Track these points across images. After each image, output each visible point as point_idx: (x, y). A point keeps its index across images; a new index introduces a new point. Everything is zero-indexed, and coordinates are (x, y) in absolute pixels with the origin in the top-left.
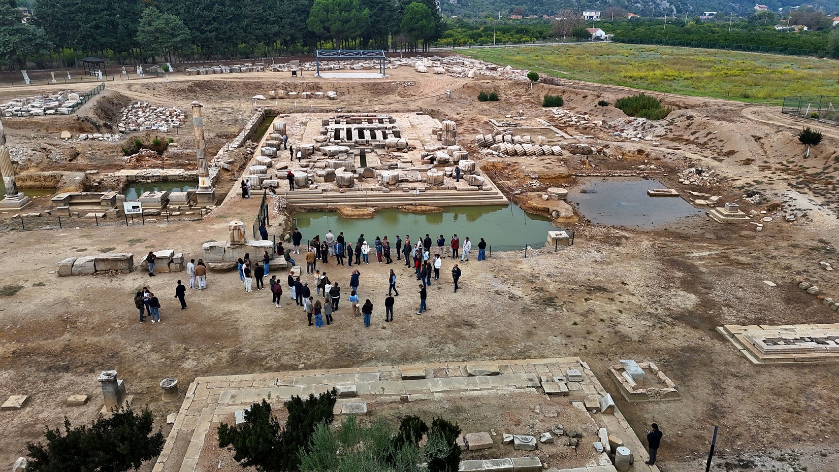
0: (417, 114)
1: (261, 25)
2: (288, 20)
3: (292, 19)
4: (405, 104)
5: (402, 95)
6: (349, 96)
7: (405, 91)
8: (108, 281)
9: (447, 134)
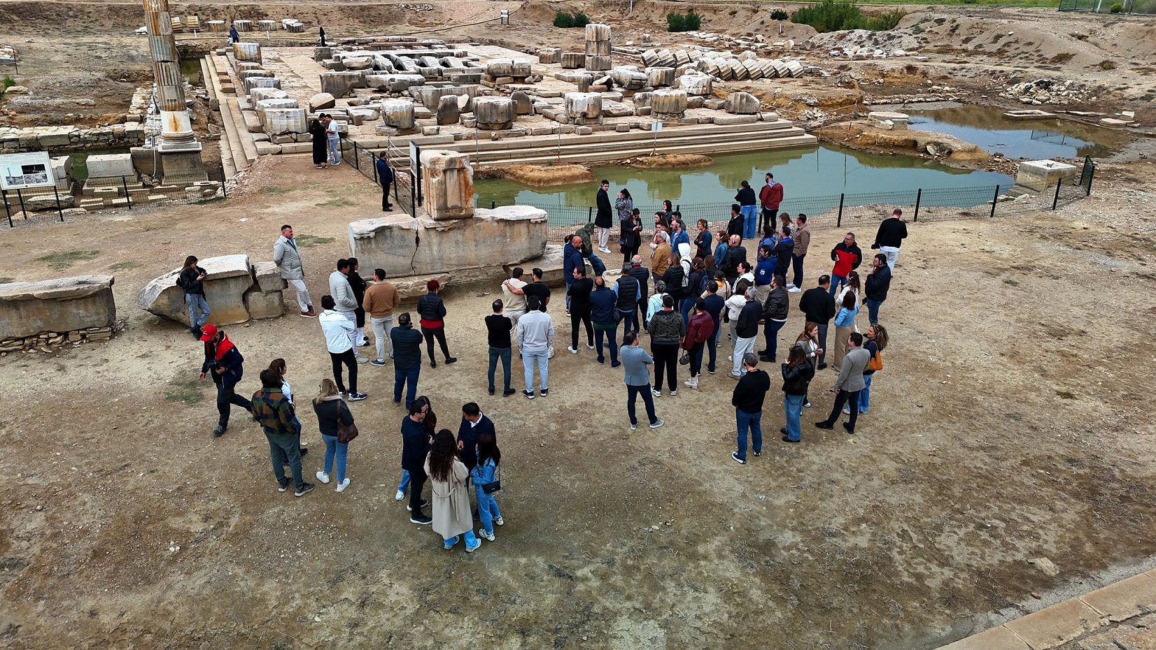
7: (420, 19)
8: (49, 370)
9: (598, 48)
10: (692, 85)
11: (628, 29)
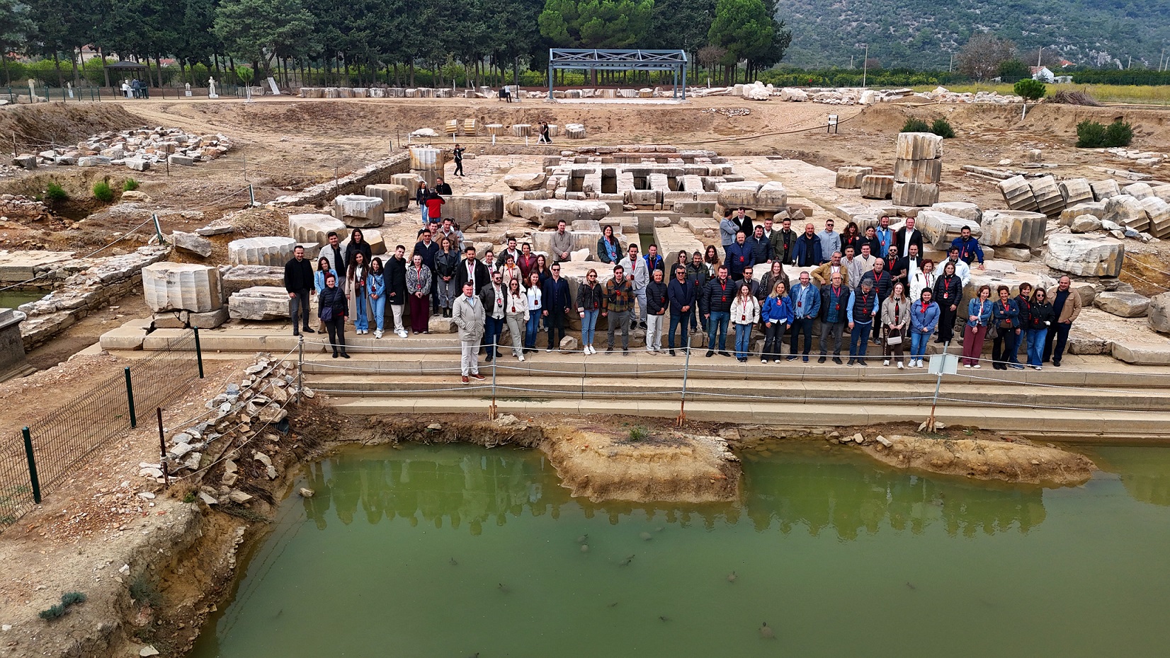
0: (770, 159)
1: (455, 23)
2: (505, 15)
3: (512, 13)
4: (736, 142)
5: (722, 131)
6: (609, 134)
7: (730, 126)
9: (915, 170)
10: (1075, 256)
11: (1011, 142)
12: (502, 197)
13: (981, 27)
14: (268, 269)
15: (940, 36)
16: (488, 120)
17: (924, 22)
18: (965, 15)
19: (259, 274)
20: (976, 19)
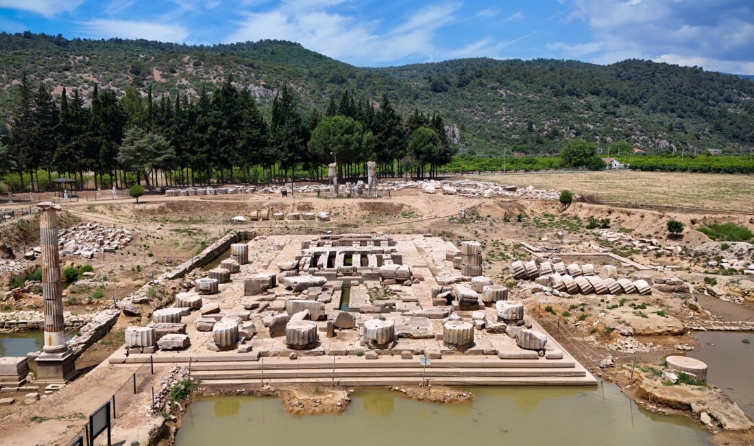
0: (425, 236)
4: (410, 225)
6: (343, 217)
9: (469, 259)
10: (504, 311)
12: (275, 276)
13: (588, 125)
14: (171, 324)
15: (564, 130)
16: (275, 210)
17: (553, 122)
18: (579, 118)
19: (168, 328)
20: (585, 121)
